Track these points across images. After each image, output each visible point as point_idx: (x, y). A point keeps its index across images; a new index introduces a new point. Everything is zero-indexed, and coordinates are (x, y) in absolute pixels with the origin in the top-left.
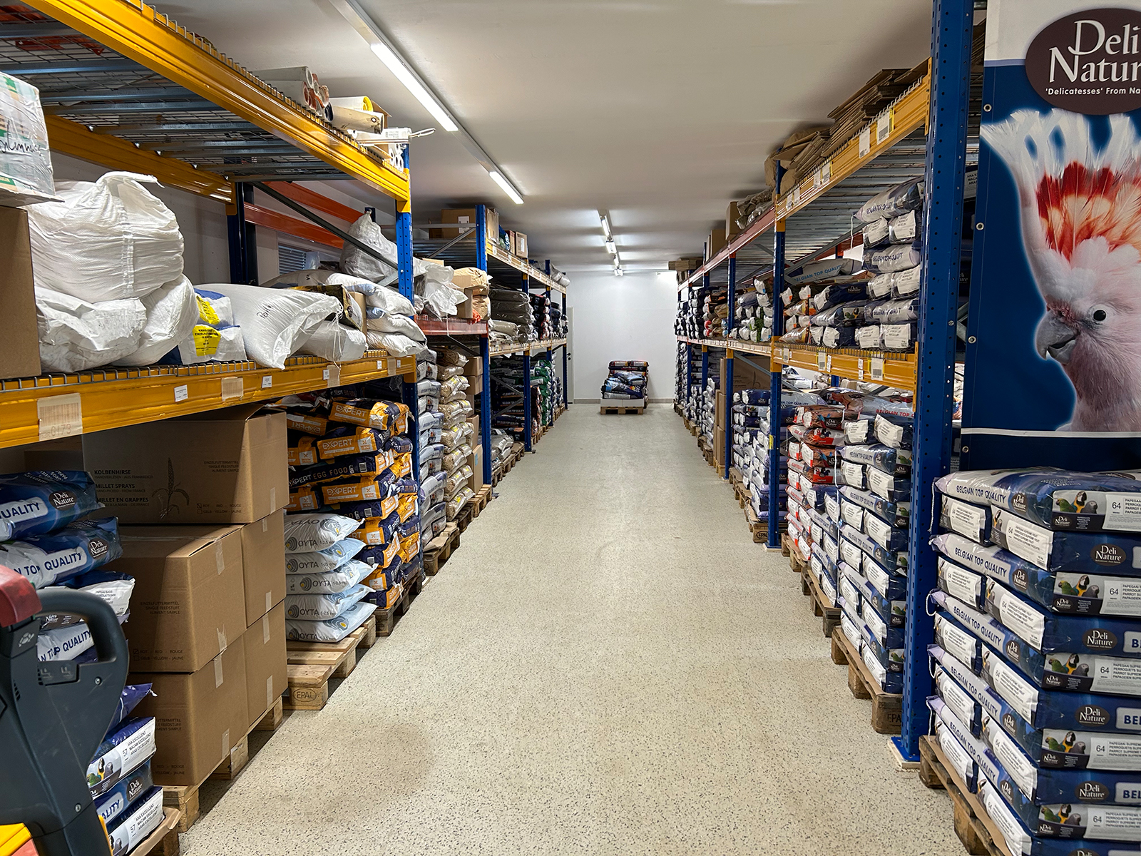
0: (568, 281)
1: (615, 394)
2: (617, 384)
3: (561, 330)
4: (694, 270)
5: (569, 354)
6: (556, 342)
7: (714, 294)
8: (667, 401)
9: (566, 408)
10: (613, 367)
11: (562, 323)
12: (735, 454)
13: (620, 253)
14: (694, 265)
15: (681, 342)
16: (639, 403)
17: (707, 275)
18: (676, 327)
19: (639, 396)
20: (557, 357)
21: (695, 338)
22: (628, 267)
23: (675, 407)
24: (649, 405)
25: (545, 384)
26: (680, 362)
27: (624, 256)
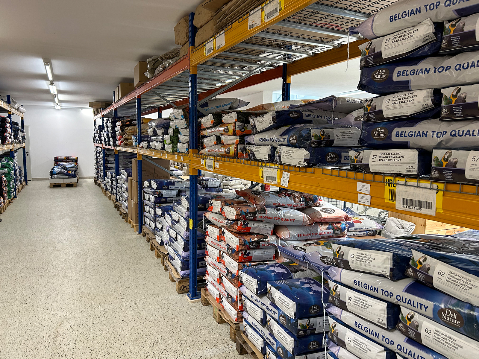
0: (25, 110)
1: (59, 176)
2: (60, 170)
3: (21, 139)
4: (105, 108)
5: (28, 152)
6: (17, 146)
7: (122, 121)
8: (90, 178)
9: (27, 184)
10: (57, 160)
11: (21, 134)
12: (146, 219)
13: (59, 95)
14: (104, 105)
15: (97, 147)
16: (74, 180)
17: (116, 110)
18: (94, 138)
19: (74, 176)
20: (18, 155)
21: (109, 145)
22: (64, 105)
23: (95, 182)
24: (80, 180)
25: (9, 173)
26: (97, 158)
27: (61, 97)
